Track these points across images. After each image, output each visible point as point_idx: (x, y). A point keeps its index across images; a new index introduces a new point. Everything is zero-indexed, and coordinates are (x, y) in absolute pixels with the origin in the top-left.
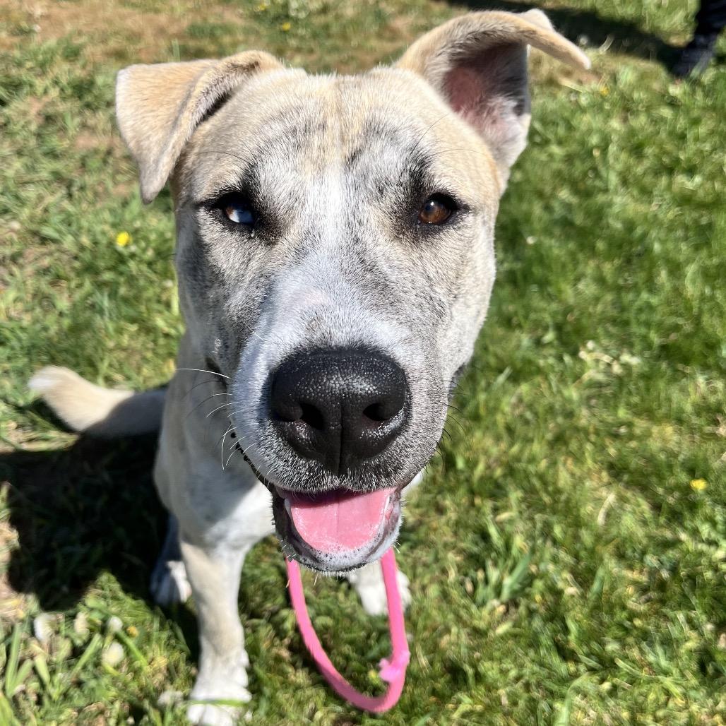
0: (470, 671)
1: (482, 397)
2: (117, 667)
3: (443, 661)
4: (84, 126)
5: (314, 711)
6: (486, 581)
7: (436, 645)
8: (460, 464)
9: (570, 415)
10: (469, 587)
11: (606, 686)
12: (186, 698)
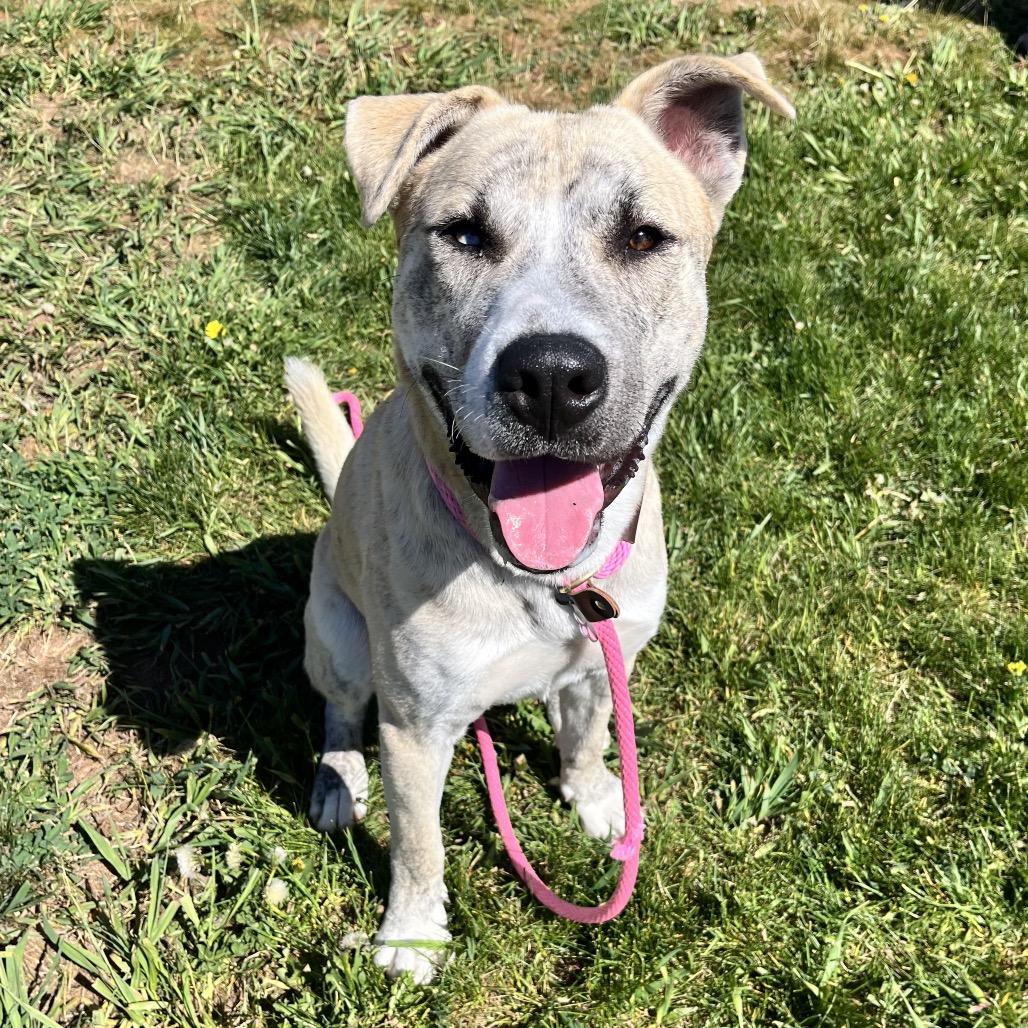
0: (724, 902)
1: (733, 554)
2: (285, 908)
3: (689, 892)
4: (125, 142)
5: (533, 953)
6: (741, 794)
7: (680, 873)
8: (705, 647)
9: (852, 576)
10: (719, 802)
11: (890, 916)
12: (372, 940)
